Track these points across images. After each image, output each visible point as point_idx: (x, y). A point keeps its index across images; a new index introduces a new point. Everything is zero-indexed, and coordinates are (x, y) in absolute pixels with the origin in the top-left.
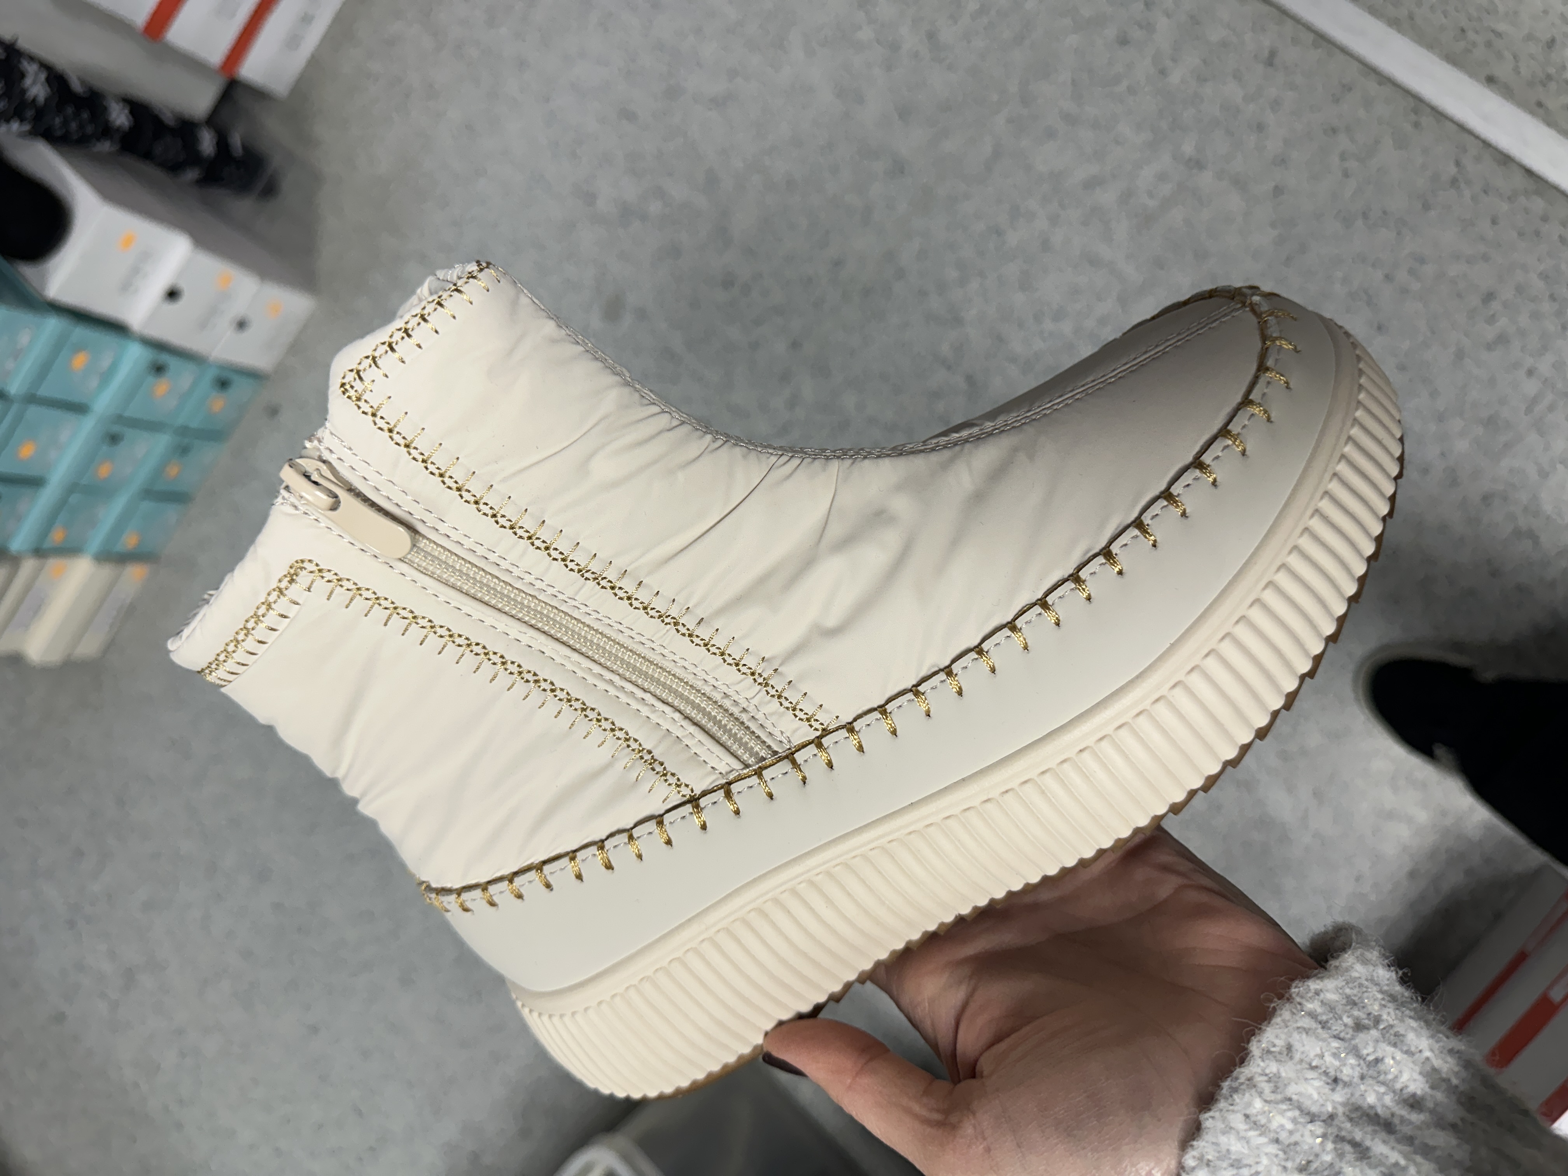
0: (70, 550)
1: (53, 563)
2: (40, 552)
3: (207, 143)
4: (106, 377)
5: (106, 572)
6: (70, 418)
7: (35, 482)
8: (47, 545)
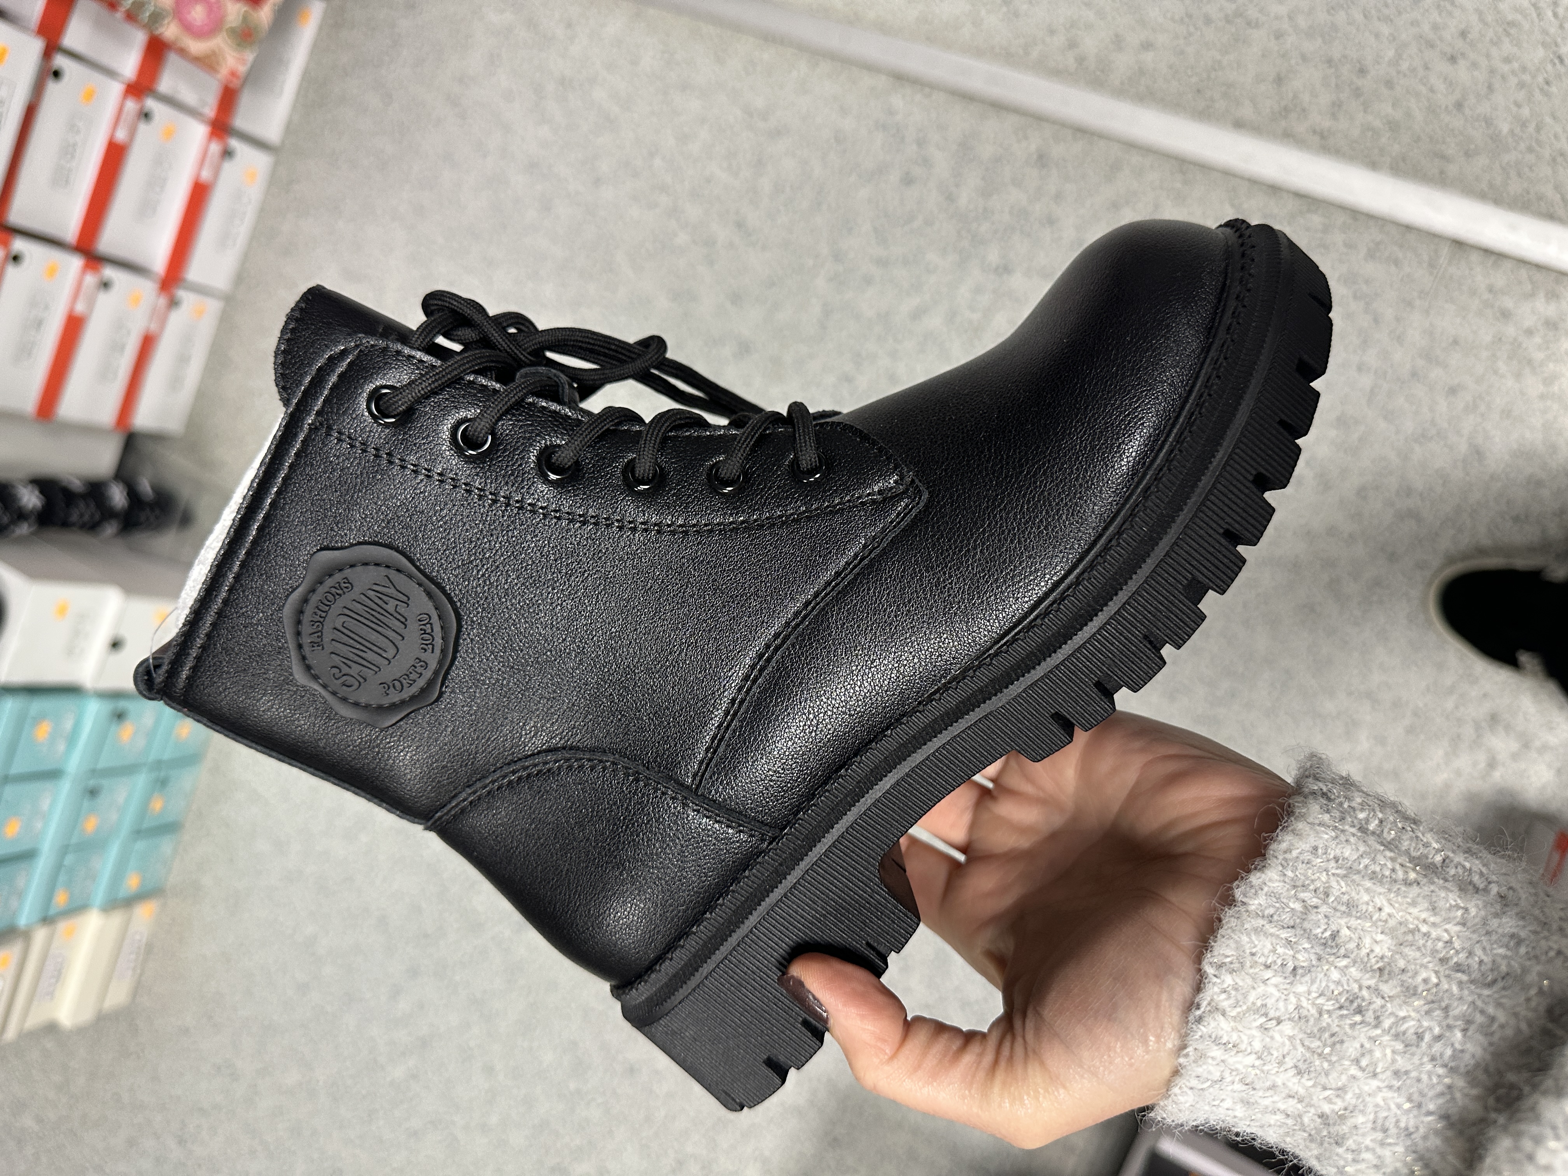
0: (76, 909)
1: (62, 926)
2: (47, 920)
3: (118, 496)
4: (72, 739)
5: (116, 919)
6: (48, 785)
7: (27, 856)
8: (52, 912)
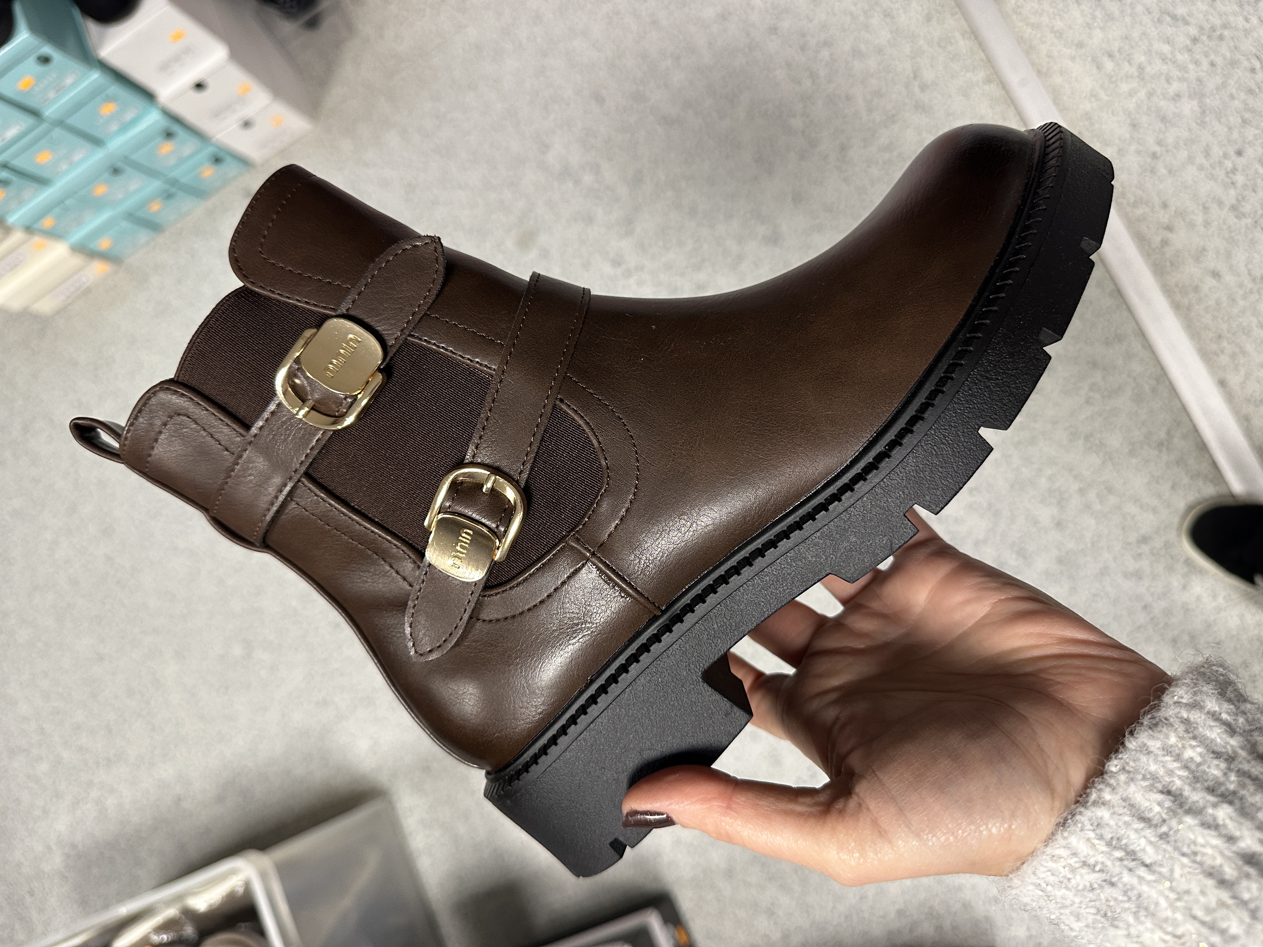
0: (54, 235)
1: (37, 239)
2: (29, 229)
4: (125, 127)
5: (77, 261)
6: (88, 146)
7: (41, 181)
8: (36, 226)
